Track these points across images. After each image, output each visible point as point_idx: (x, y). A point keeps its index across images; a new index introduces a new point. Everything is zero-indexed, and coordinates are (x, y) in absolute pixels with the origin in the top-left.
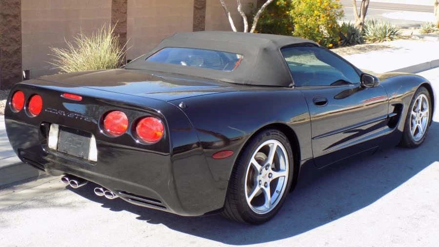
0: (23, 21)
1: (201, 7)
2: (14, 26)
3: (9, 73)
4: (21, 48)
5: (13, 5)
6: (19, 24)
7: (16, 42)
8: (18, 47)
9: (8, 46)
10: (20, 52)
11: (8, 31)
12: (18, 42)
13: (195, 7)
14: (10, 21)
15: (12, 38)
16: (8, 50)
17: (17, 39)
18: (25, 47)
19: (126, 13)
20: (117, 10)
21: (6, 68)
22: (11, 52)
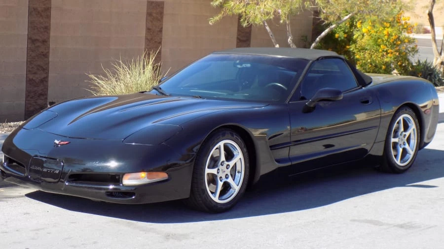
0: (51, 46)
1: (244, 39)
2: (42, 52)
3: (34, 104)
4: (47, 77)
5: (42, 30)
6: (47, 51)
7: (44, 70)
8: (45, 75)
9: (35, 73)
10: (47, 82)
11: (36, 58)
12: (45, 70)
13: (238, 39)
14: (39, 46)
15: (39, 66)
16: (34, 79)
17: (45, 67)
18: (52, 75)
19: (160, 43)
20: (152, 39)
21: (31, 98)
22: (37, 81)
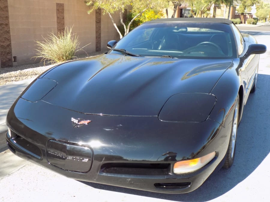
0: (11, 27)
1: (98, 21)
2: (6, 30)
3: (6, 58)
4: (11, 44)
5: (5, 18)
6: (9, 30)
7: (8, 40)
8: (8, 43)
9: (4, 42)
10: (11, 46)
11: (3, 34)
12: (9, 40)
13: (96, 21)
14: (4, 27)
15: (5, 38)
16: (4, 45)
17: (8, 39)
18: (13, 42)
19: (64, 24)
20: (60, 22)
21: (4, 55)
22: (5, 46)
